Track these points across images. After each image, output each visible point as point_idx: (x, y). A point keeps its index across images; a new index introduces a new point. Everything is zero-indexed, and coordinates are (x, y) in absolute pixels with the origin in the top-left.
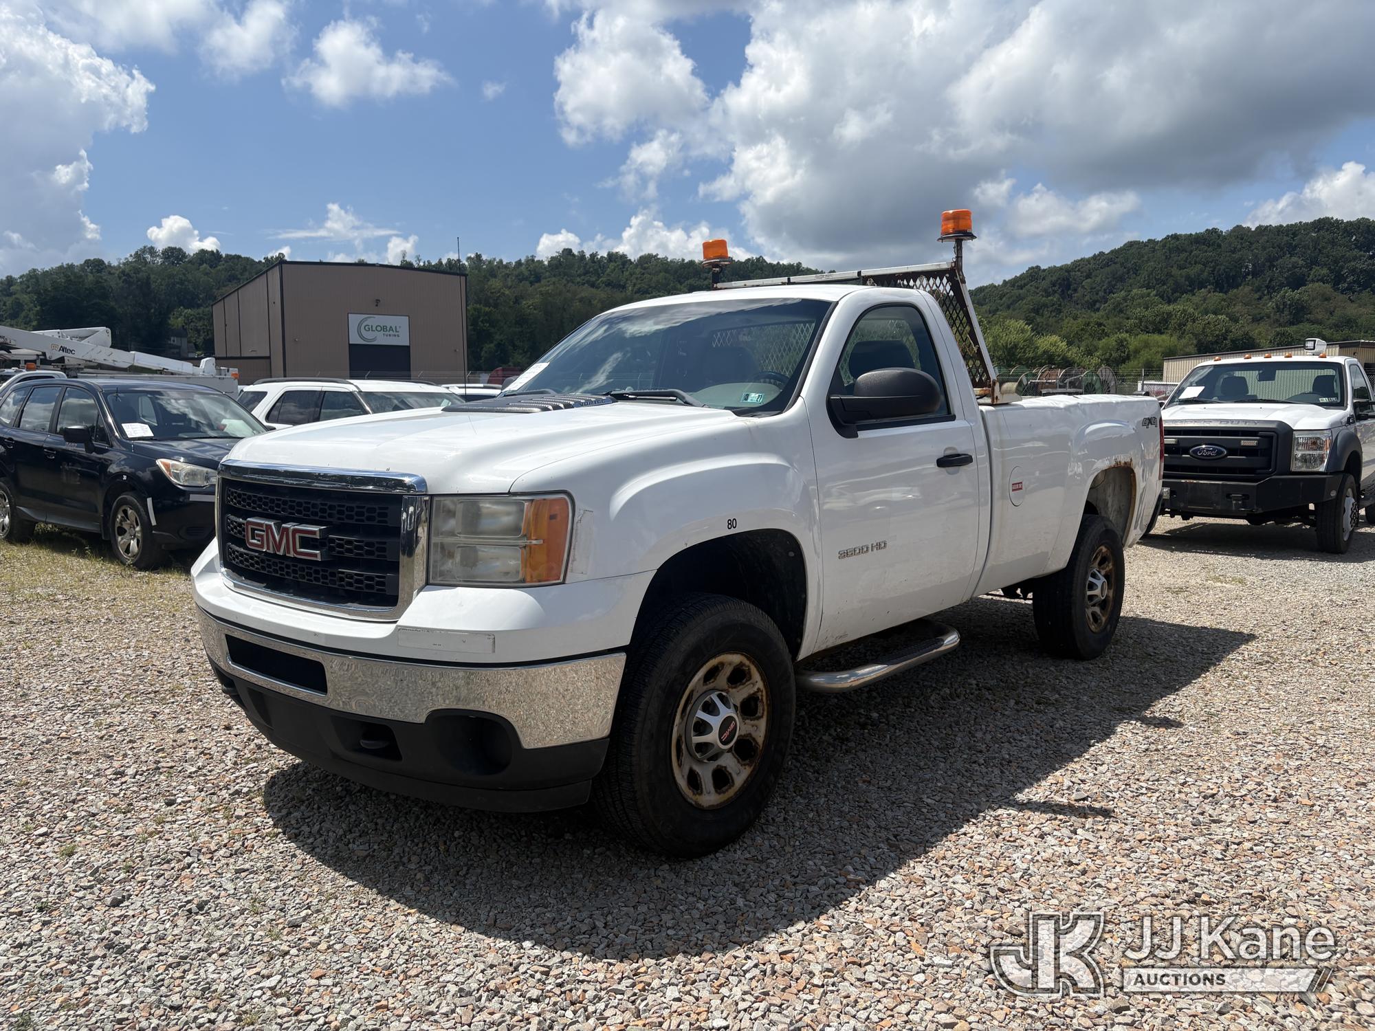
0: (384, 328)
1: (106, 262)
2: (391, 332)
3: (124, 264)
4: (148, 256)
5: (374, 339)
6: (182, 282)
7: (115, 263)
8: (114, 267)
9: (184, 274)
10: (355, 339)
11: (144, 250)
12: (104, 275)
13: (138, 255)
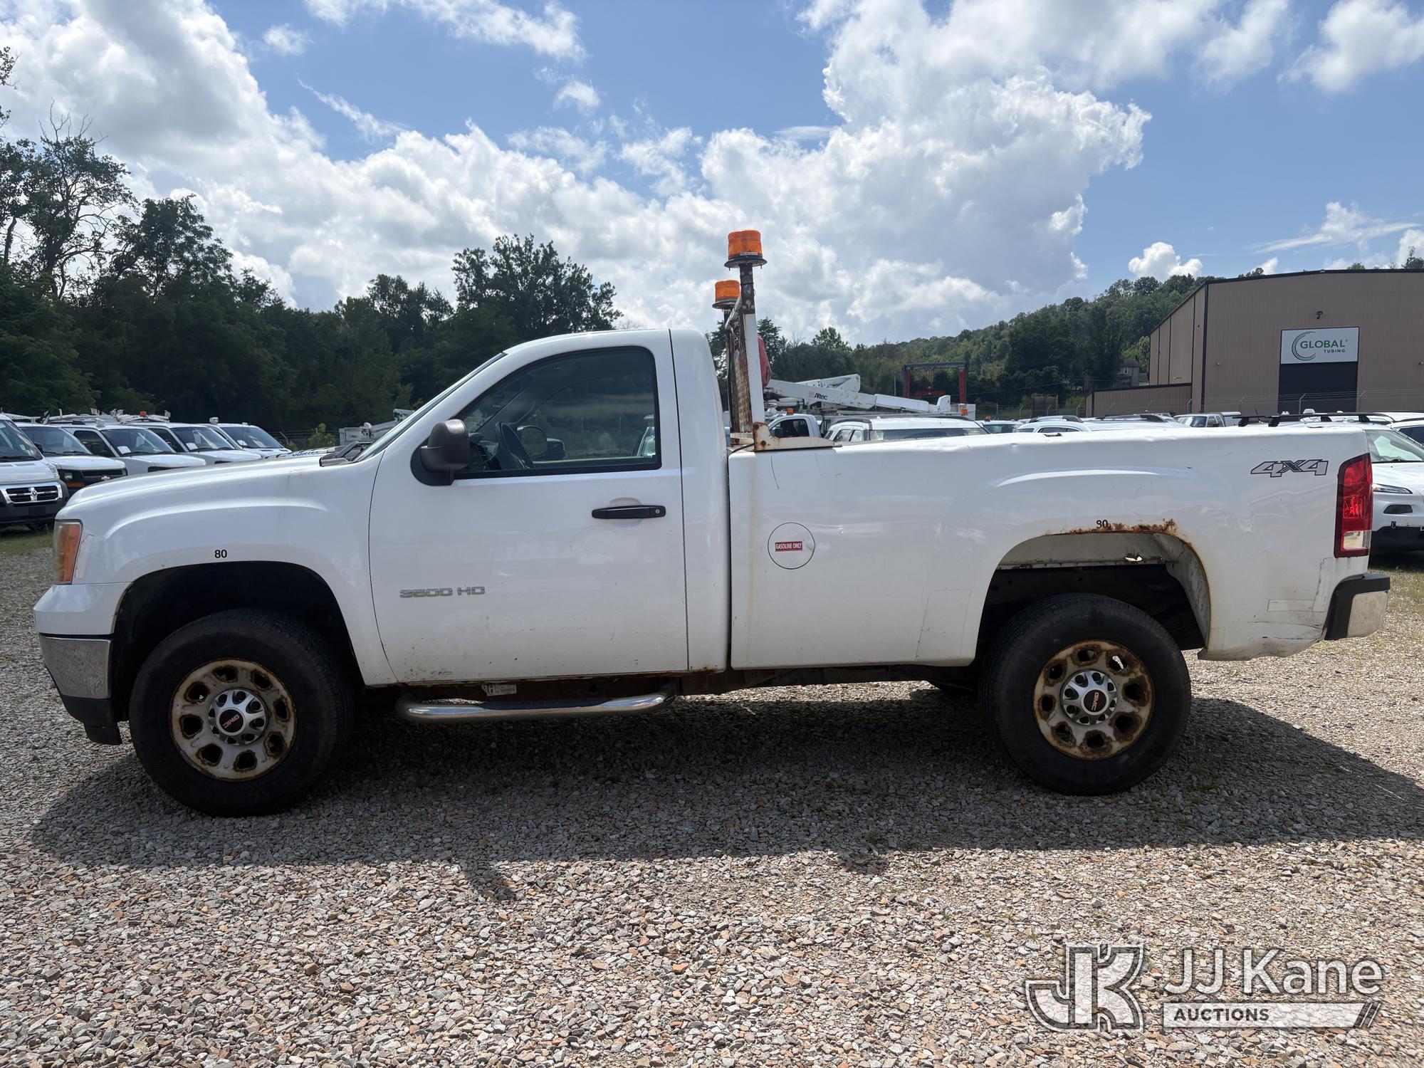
0: (1326, 344)
1: (1084, 300)
2: (1335, 348)
3: (1099, 300)
4: (1121, 290)
5: (1312, 357)
6: (1149, 312)
7: (1091, 300)
8: (1091, 304)
9: (1153, 303)
10: (1288, 358)
11: (1118, 285)
12: (1081, 313)
13: (1113, 291)
